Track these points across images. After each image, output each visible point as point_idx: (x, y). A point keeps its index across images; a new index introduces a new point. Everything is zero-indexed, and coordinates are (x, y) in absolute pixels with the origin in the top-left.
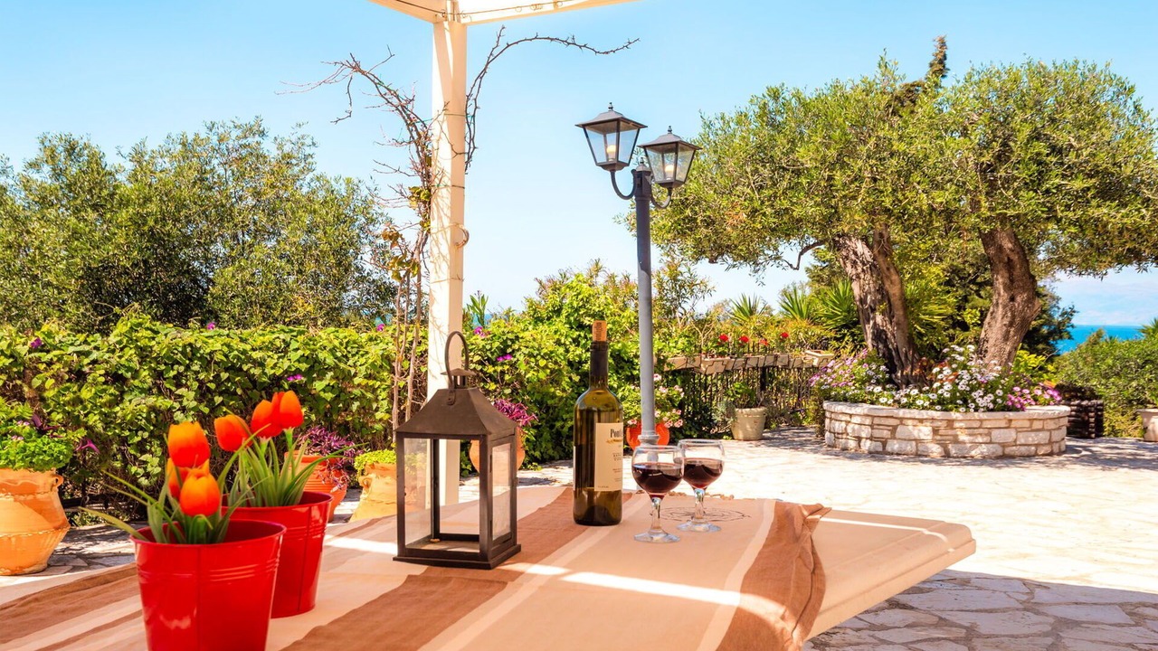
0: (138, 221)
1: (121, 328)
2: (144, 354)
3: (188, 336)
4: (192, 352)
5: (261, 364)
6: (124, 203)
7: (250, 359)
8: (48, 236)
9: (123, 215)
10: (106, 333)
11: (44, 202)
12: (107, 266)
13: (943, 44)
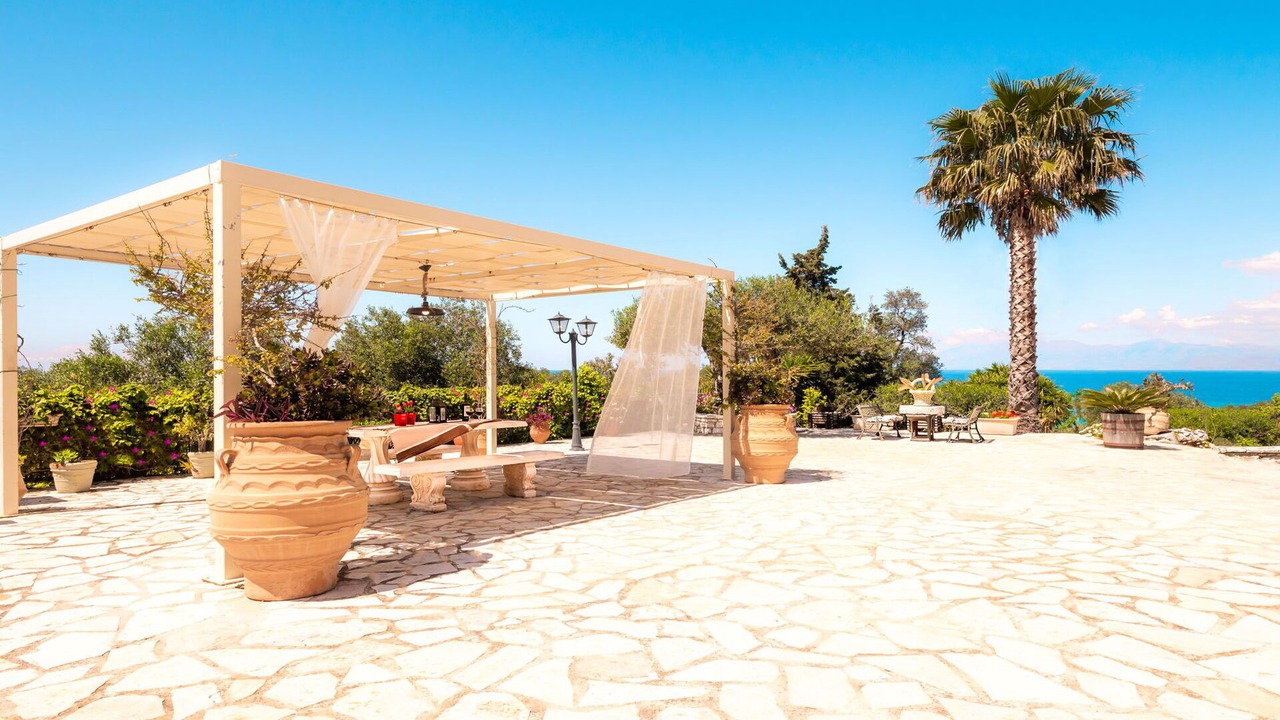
0: (413, 343)
1: (403, 389)
2: (410, 398)
3: (425, 391)
4: (426, 396)
5: (450, 400)
6: (407, 336)
7: (446, 399)
8: (377, 349)
9: (407, 342)
10: (398, 390)
11: (375, 337)
12: (401, 362)
13: (826, 230)
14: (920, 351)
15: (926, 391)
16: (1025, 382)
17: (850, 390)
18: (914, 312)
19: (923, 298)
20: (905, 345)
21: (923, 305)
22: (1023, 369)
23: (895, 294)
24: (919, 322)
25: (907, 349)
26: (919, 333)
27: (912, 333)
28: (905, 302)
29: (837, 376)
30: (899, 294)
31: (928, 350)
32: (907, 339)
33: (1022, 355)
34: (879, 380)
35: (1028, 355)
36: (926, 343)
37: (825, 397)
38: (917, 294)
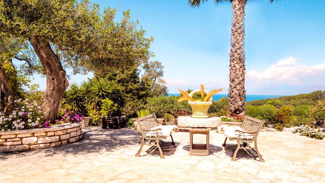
14: (161, 85)
15: (204, 103)
16: (240, 96)
17: (134, 100)
18: (159, 70)
19: (162, 65)
20: (156, 83)
21: (162, 67)
22: (238, 87)
23: (153, 62)
24: (160, 74)
25: (157, 84)
26: (161, 78)
27: (159, 78)
28: (156, 66)
29: (128, 93)
30: (154, 62)
31: (164, 84)
32: (157, 80)
33: (238, 78)
34: (146, 95)
35: (241, 78)
36: (163, 82)
37: (116, 105)
38: (160, 63)
